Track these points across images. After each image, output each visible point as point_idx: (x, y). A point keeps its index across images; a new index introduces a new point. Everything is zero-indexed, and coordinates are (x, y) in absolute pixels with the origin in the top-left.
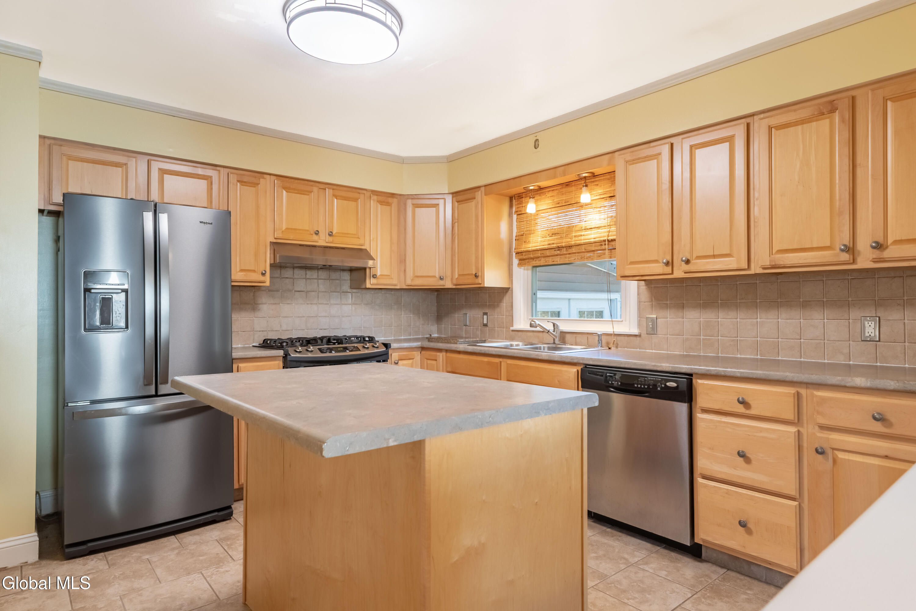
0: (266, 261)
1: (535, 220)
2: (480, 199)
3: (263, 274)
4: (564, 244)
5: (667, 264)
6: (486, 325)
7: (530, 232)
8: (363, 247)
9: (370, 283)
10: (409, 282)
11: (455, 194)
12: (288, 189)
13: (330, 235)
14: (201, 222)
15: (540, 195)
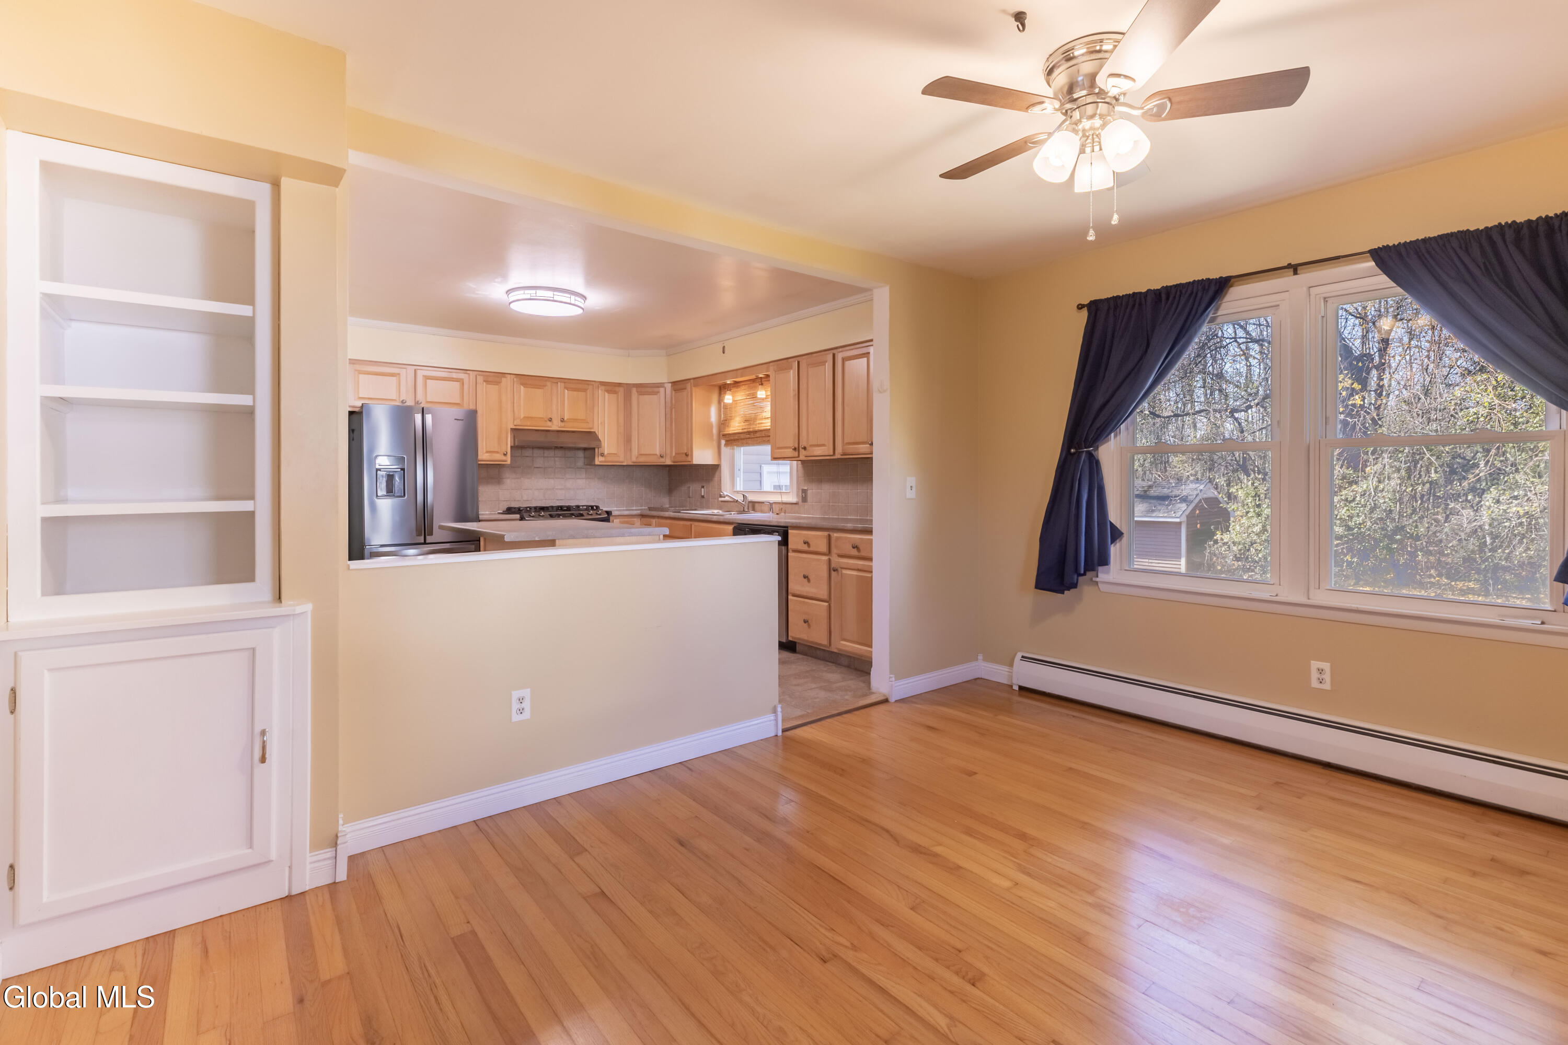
0: (507, 444)
1: (735, 407)
2: (689, 390)
3: (505, 455)
4: (751, 430)
5: (795, 449)
6: (703, 497)
7: (731, 418)
8: (592, 430)
9: (598, 460)
10: (634, 459)
11: (674, 383)
12: (525, 385)
13: (562, 421)
14: (455, 419)
15: (737, 388)
